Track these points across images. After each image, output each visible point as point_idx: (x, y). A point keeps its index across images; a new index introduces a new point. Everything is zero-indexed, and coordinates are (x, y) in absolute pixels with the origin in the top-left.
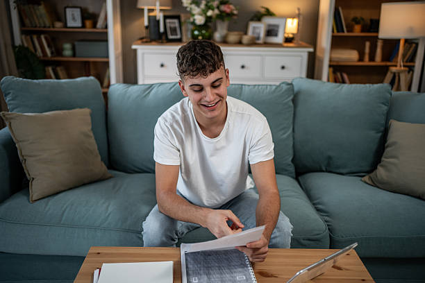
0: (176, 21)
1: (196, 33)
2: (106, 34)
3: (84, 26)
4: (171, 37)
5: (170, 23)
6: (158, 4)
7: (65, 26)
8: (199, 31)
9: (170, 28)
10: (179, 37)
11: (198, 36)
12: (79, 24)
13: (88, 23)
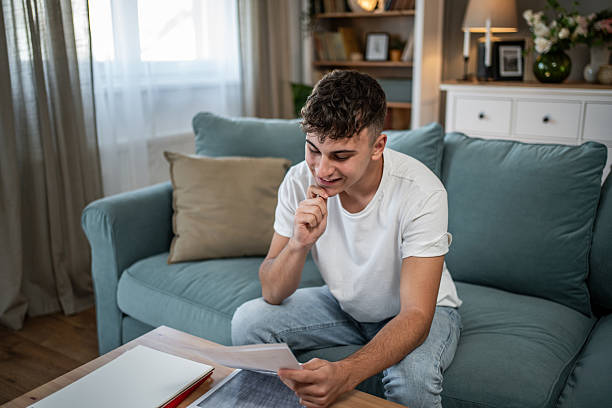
0: (518, 49)
1: (541, 66)
2: (410, 69)
3: (389, 58)
4: (503, 73)
5: (505, 52)
6: (488, 23)
7: (364, 59)
8: (545, 63)
9: (505, 59)
10: (519, 73)
11: (544, 71)
12: (382, 55)
13: (395, 54)
